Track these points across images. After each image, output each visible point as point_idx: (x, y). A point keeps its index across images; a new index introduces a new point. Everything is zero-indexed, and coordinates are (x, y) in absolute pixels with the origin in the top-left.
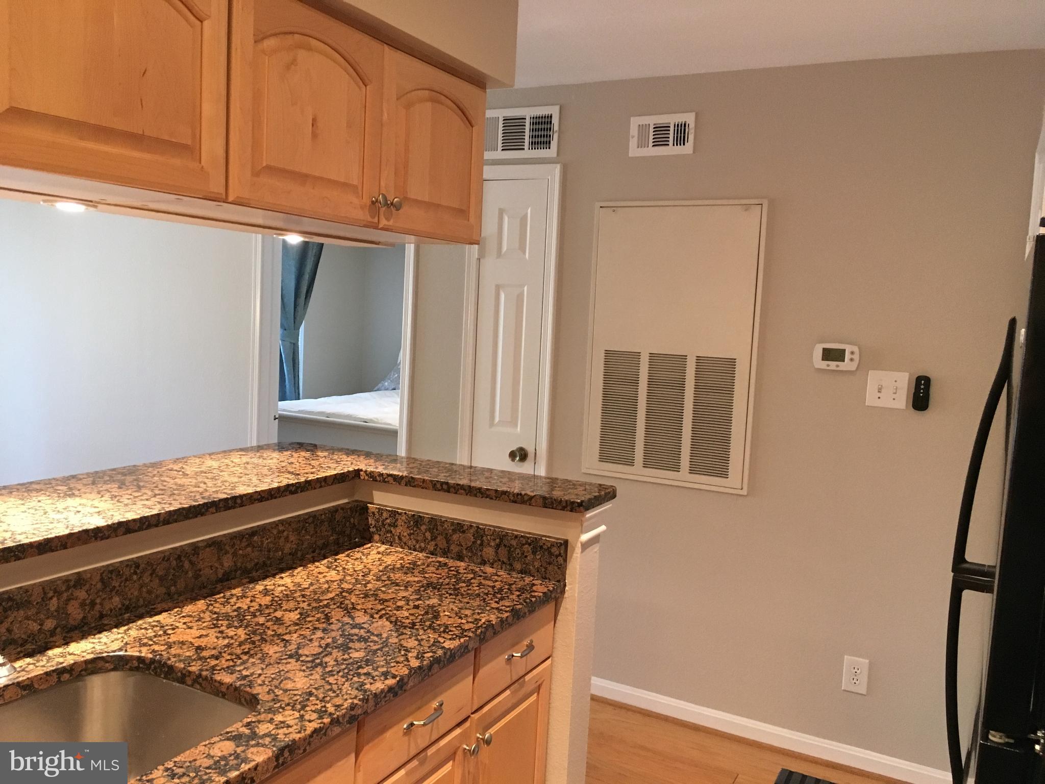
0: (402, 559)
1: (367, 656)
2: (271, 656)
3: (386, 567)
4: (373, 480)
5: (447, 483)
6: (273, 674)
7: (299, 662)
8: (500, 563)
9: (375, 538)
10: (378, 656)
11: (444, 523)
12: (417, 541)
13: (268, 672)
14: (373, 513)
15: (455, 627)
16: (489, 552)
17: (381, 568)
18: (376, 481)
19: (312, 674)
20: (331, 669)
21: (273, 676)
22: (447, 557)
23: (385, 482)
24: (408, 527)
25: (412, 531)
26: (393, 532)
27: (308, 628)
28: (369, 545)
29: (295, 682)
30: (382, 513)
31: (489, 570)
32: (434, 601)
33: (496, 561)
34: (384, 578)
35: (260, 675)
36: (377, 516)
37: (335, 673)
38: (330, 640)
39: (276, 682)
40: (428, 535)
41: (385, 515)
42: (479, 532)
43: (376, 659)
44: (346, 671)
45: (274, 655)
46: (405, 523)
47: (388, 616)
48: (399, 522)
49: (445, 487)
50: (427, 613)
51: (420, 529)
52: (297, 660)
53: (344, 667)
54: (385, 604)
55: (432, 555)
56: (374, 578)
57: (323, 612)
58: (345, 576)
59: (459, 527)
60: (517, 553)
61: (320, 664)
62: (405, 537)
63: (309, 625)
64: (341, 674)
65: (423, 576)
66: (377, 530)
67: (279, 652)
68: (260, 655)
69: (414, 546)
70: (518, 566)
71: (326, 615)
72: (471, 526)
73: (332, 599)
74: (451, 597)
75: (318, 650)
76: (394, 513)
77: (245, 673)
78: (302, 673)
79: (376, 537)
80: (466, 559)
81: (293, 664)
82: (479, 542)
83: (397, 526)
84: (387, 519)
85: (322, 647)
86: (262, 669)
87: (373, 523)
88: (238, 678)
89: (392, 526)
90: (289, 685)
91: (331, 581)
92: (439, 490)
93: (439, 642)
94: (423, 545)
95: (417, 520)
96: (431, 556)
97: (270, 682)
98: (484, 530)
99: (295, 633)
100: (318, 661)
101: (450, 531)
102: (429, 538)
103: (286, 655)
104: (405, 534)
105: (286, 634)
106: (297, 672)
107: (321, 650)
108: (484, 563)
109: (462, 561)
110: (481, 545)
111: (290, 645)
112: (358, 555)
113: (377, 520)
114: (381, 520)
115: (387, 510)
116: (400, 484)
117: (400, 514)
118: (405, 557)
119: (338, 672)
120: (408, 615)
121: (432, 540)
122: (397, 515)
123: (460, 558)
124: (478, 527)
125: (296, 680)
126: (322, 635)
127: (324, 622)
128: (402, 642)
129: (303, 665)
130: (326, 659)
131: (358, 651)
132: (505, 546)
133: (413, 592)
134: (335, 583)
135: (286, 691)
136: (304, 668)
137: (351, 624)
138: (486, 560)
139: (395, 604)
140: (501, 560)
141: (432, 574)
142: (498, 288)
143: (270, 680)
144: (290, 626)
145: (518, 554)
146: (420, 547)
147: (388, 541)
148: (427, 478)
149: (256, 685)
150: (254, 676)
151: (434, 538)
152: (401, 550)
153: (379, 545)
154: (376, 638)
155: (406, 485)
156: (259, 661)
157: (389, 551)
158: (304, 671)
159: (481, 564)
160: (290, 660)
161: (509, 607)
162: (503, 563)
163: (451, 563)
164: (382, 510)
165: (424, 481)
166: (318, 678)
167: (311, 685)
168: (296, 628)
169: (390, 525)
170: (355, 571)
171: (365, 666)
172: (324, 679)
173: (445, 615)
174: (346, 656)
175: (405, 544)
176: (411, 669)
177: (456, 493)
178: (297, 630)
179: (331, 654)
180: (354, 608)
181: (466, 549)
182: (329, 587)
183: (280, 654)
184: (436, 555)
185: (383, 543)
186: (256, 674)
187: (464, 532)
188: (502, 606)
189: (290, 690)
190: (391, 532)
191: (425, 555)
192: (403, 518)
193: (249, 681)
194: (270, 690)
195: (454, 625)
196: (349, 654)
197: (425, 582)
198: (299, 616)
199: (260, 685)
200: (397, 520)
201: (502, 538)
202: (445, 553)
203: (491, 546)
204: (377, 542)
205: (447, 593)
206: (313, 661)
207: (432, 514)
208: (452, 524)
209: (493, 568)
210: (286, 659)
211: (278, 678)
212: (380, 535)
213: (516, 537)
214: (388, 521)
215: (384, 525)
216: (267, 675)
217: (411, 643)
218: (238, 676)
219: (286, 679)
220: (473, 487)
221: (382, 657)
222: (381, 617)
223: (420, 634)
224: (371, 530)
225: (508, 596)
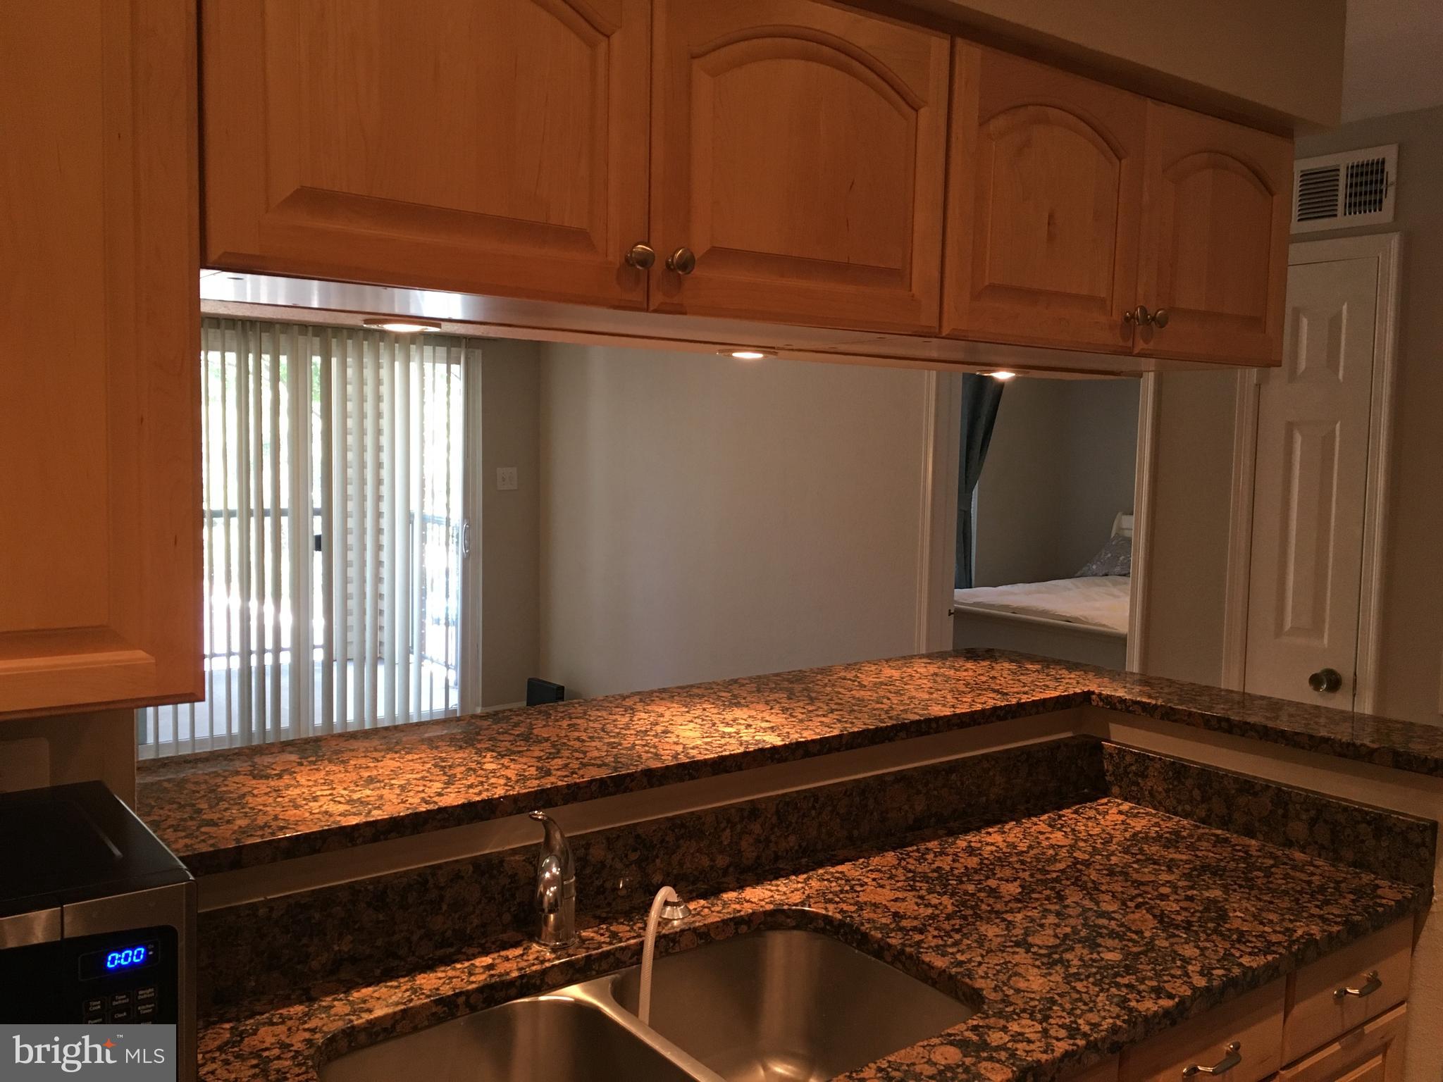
0: (1157, 824)
1: (1126, 960)
2: (991, 940)
3: (1135, 835)
4: (1111, 708)
5: (1228, 720)
6: (997, 965)
7: (1030, 954)
8: (1317, 846)
9: (1113, 791)
10: (1141, 963)
11: (1222, 778)
12: (1179, 802)
13: (991, 961)
14: (1111, 755)
15: (1255, 936)
16: (1298, 829)
17: (1127, 835)
18: (1116, 709)
19: (1050, 974)
20: (1076, 971)
21: (998, 968)
22: (1228, 830)
23: (1130, 712)
24: (1165, 780)
25: (1171, 787)
26: (1142, 785)
27: (1035, 908)
28: (1105, 800)
29: (1029, 980)
30: (1124, 757)
31: (1299, 856)
32: (1216, 893)
33: (1310, 844)
34: (1134, 850)
35: (980, 964)
36: (1116, 759)
37: (1083, 977)
38: (1068, 930)
39: (1002, 977)
40: (1197, 794)
41: (1128, 759)
42: (1281, 796)
43: (1140, 966)
44: (1098, 977)
45: (994, 939)
46: (1160, 772)
47: (1147, 906)
48: (1151, 772)
49: (1224, 724)
50: (1207, 910)
51: (1184, 784)
52: (1028, 951)
53: (1094, 970)
54: (1142, 888)
55: (1204, 823)
56: (1119, 848)
57: (1053, 889)
58: (1076, 841)
59: (1247, 786)
60: (1346, 834)
61: (1061, 961)
62: (1160, 793)
63: (1037, 904)
64: (1091, 980)
65: (1193, 853)
66: (1116, 779)
67: (1001, 936)
68: (975, 936)
69: (1174, 808)
70: (1349, 855)
71: (1058, 893)
72: (1268, 787)
73: (1063, 871)
74: (1242, 890)
75: (1052, 941)
76: (1143, 758)
77: (960, 957)
78: (1036, 970)
79: (1115, 790)
80: (1260, 836)
81: (1021, 956)
82: (1280, 812)
83: (1147, 777)
84: (1132, 764)
85: (1059, 938)
86: (982, 956)
87: (1111, 768)
88: (952, 963)
89: (1139, 776)
90: (1022, 985)
91: (1058, 846)
92: (1215, 730)
93: (1233, 955)
94: (1188, 807)
95: (1178, 770)
96: (1202, 826)
97: (994, 975)
98: (1289, 793)
99: (1019, 912)
100: (1056, 956)
101: (1233, 792)
102: (1199, 798)
103: (1012, 941)
104: (1160, 789)
105: (1007, 912)
106: (1030, 967)
107: (1058, 941)
108: (1289, 844)
109: (1252, 838)
110: (1285, 816)
111: (1014, 928)
112: (1092, 813)
113: (1117, 766)
114: (1123, 765)
115: (1131, 752)
116: (1152, 716)
117: (1153, 759)
118: (1161, 823)
119: (1088, 977)
120: (1178, 909)
121: (1203, 802)
122: (1147, 761)
123: (1250, 833)
124: (1280, 790)
125: (1031, 978)
126: (1057, 921)
127: (1055, 903)
128: (1176, 947)
129: (1037, 959)
130: (1067, 956)
131: (1111, 951)
132: (1326, 822)
133: (1181, 877)
134: (1064, 850)
135: (1018, 991)
136: (1038, 963)
137: (1095, 911)
138: (1294, 840)
139: (1157, 890)
140: (1319, 842)
141: (1207, 852)
142: (1290, 428)
143: (995, 972)
144: (1009, 901)
145: (1348, 836)
146: (1183, 810)
147: (1134, 798)
148: (1195, 710)
149: (977, 976)
150: (973, 964)
151: (1205, 799)
152: (1154, 812)
153: (1120, 801)
154: (1135, 937)
155: (1162, 718)
156: (974, 945)
157: (1136, 811)
158: (1038, 967)
159: (1284, 845)
160: (1017, 950)
161: (1339, 916)
162: (1322, 847)
163: (1235, 839)
164: (1124, 751)
165: (1190, 714)
166: (1061, 980)
167: (1052, 989)
168: (1020, 905)
169: (1136, 774)
170: (1091, 835)
171: (1124, 974)
172: (1068, 983)
173: (1237, 916)
174: (1095, 956)
175: (1160, 803)
176: (1194, 989)
177: (1243, 735)
178: (1020, 908)
179: (1073, 950)
180: (1096, 889)
181: (1259, 821)
182: (1056, 854)
183: (1003, 939)
184: (1210, 824)
185: (1126, 799)
186: (974, 962)
187: (1255, 794)
188: (1328, 914)
189: (1024, 991)
190: (1138, 784)
191: (1193, 822)
192: (1158, 766)
193: (967, 970)
194: (996, 986)
195: (1254, 934)
196: (1099, 953)
197: (1198, 863)
198: (1020, 890)
199: (982, 977)
200: (1147, 768)
201: (1319, 807)
202: (1225, 823)
203: (1301, 820)
204: (1116, 798)
205: (1236, 884)
206: (1049, 956)
207: (1204, 764)
208: (1236, 780)
209: (1304, 853)
210: (1011, 947)
211: (1004, 971)
212: (1120, 787)
213: (1345, 809)
214: (1134, 768)
215: (1126, 773)
216: (989, 966)
217: (1189, 951)
218: (952, 960)
219: (1016, 974)
220: (1271, 728)
221: (1148, 964)
222: (1138, 906)
223: (1202, 939)
224: (1108, 778)
225: (1336, 900)
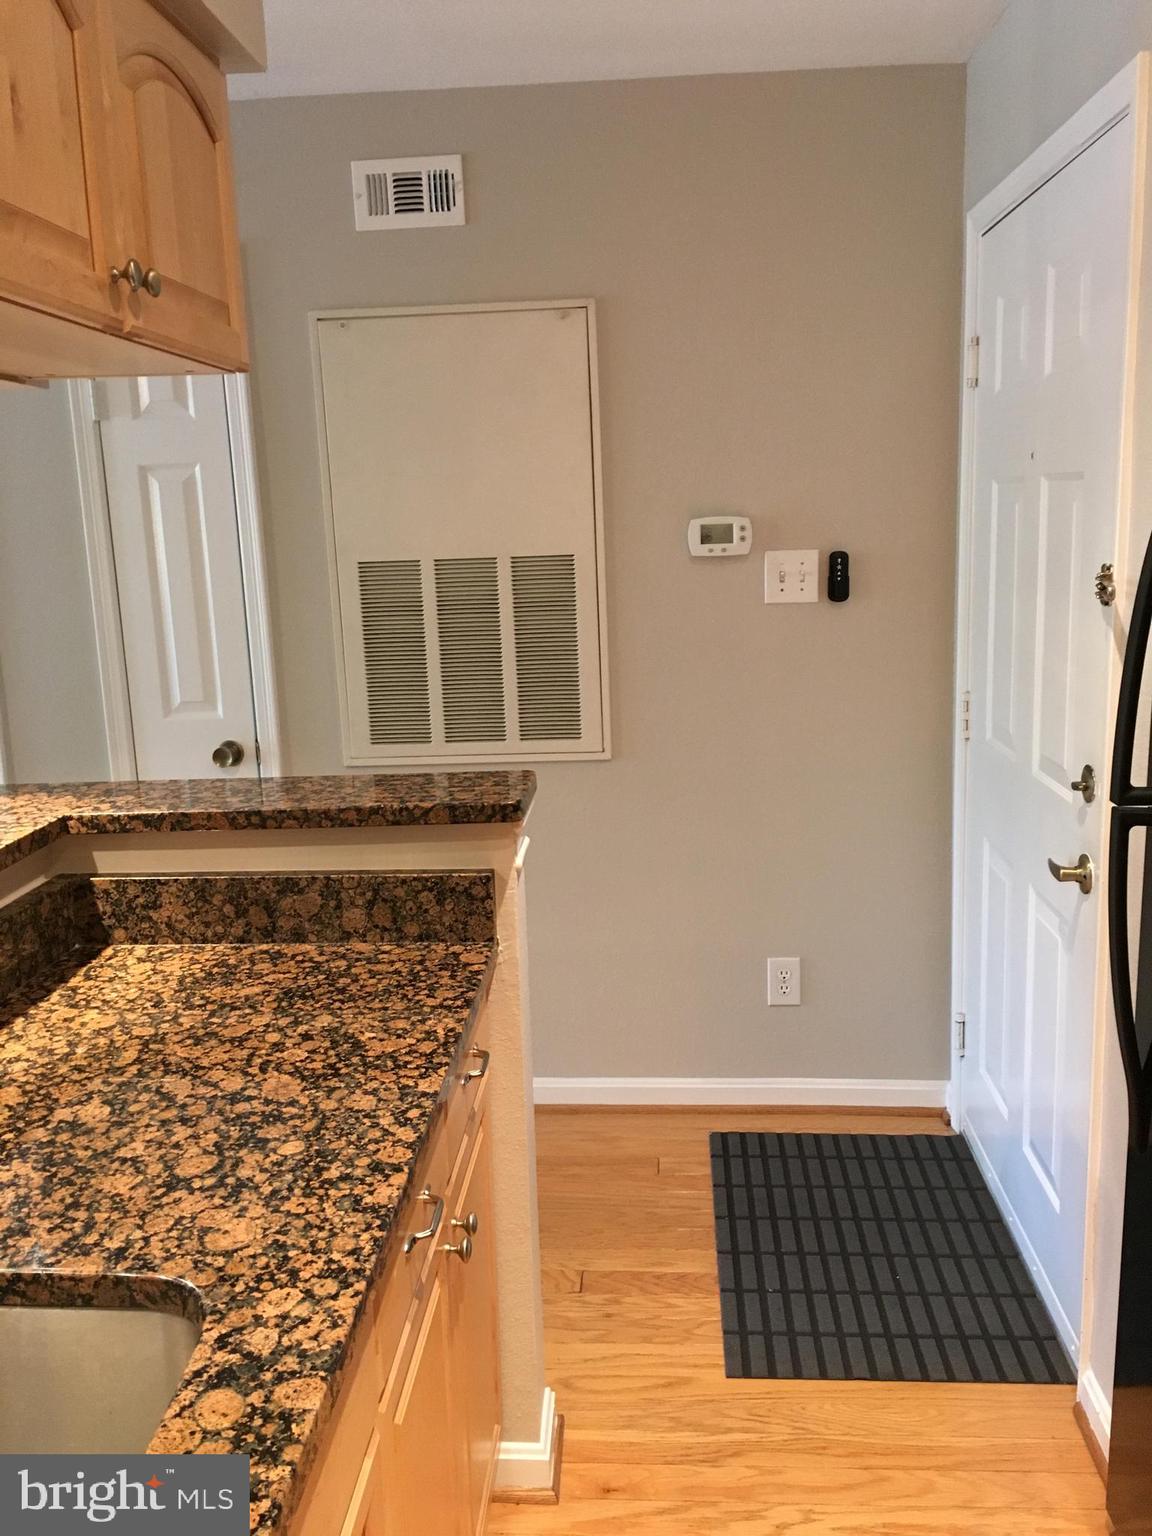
1: (311, 1145)
2: (131, 1198)
3: (181, 981)
6: (170, 1230)
7: (197, 1193)
8: (378, 930)
9: (116, 937)
10: (331, 1142)
11: (258, 883)
12: (207, 925)
13: (157, 1229)
14: (106, 892)
15: (406, 1053)
16: (355, 917)
17: (174, 984)
19: (245, 1209)
20: (271, 1188)
21: (174, 1233)
24: (185, 904)
25: (194, 910)
26: (155, 918)
27: (148, 1126)
28: (109, 951)
29: (226, 1232)
30: (125, 890)
31: (366, 948)
32: (325, 1020)
33: (370, 930)
34: (197, 1001)
35: (146, 1240)
36: (115, 895)
37: (285, 1193)
38: (213, 1137)
39: (191, 1245)
40: (228, 909)
41: (132, 891)
42: (331, 885)
43: (332, 1146)
45: (134, 1194)
46: (178, 897)
47: (273, 1065)
48: (165, 899)
49: (255, 820)
50: (335, 1044)
51: (210, 903)
52: (192, 1192)
53: (289, 1177)
54: (248, 1044)
55: (242, 942)
56: (179, 1005)
57: (147, 1089)
58: (121, 1014)
59: (289, 884)
60: (408, 908)
61: (241, 1185)
62: (181, 921)
63: (145, 1120)
64: (297, 1191)
65: (260, 981)
66: (119, 921)
67: (139, 1185)
68: (106, 1203)
69: (202, 935)
71: (158, 1092)
72: (314, 879)
73: (138, 1061)
74: (347, 1005)
75: (210, 1162)
76: (152, 886)
77: (114, 1244)
78: (223, 1212)
79: (119, 934)
81: (189, 1204)
82: (333, 904)
83: (161, 906)
84: (138, 897)
85: (212, 1153)
86: (140, 1227)
87: (109, 909)
88: (108, 1259)
89: (150, 908)
90: (225, 1243)
91: (105, 1029)
93: (408, 1087)
94: (220, 929)
95: (200, 888)
96: (242, 946)
97: (178, 1247)
98: (340, 881)
99: (133, 1140)
100: (230, 1180)
101: (274, 895)
102: (232, 915)
103: (159, 1187)
104: (181, 917)
105: (117, 1147)
106: (213, 1212)
107: (215, 1159)
109: (304, 942)
110: (338, 907)
111: (146, 1166)
112: (109, 973)
113: (117, 903)
114: (125, 900)
115: (135, 881)
117: (166, 883)
118: (196, 957)
119: (290, 1189)
120: (306, 1055)
121: (238, 917)
122: (159, 886)
123: (299, 937)
124: (328, 879)
125: (227, 1227)
126: (190, 1131)
127: (167, 1107)
128: (347, 1103)
129: (212, 1197)
130: (244, 1173)
131: (285, 1142)
132: (385, 900)
133: (274, 1014)
134: (116, 1031)
135: (228, 1254)
136: (217, 1201)
137: (223, 1097)
138: (352, 931)
139: (264, 1041)
140: (380, 925)
141: (284, 976)
142: (143, 472)
143: (176, 1243)
144: (108, 1131)
145: (411, 909)
146: (215, 934)
147: (147, 937)
148: (215, 810)
149: (157, 1262)
150: (138, 1246)
151: (241, 913)
152: (178, 946)
154: (294, 1110)
156: (115, 1216)
158: (223, 1206)
159: (341, 939)
160: (177, 1194)
162: (385, 929)
163: (289, 949)
164: (125, 882)
166: (264, 1211)
167: (265, 1229)
168: (126, 1130)
169: (144, 907)
170: (132, 1001)
172: (276, 1210)
173: (370, 1039)
174: (274, 1157)
175: (183, 934)
176: (410, 1146)
178: (130, 1134)
179: (243, 1161)
180: (198, 1068)
181: (309, 920)
182: (112, 1041)
183: (146, 1189)
184: (250, 941)
186: (136, 1241)
187: (301, 892)
189: (236, 1251)
190: (150, 918)
191: (229, 945)
192: (173, 889)
193: (137, 1258)
194: (196, 1262)
195: (404, 1051)
196: (274, 1151)
197: (277, 991)
198: (107, 1109)
199: (166, 1259)
200: (159, 895)
201: (377, 889)
203: (357, 906)
204: (121, 943)
205: (335, 1001)
206: (221, 1183)
208: (276, 881)
209: (365, 942)
210: (164, 1195)
211: (186, 1234)
212: (126, 929)
213: (404, 882)
214: (141, 900)
215: (131, 909)
216: (160, 1237)
217: (366, 1103)
218: (105, 1255)
219: (205, 1231)
221: (339, 1139)
222: (263, 1069)
223: (363, 1082)
224: (106, 922)
